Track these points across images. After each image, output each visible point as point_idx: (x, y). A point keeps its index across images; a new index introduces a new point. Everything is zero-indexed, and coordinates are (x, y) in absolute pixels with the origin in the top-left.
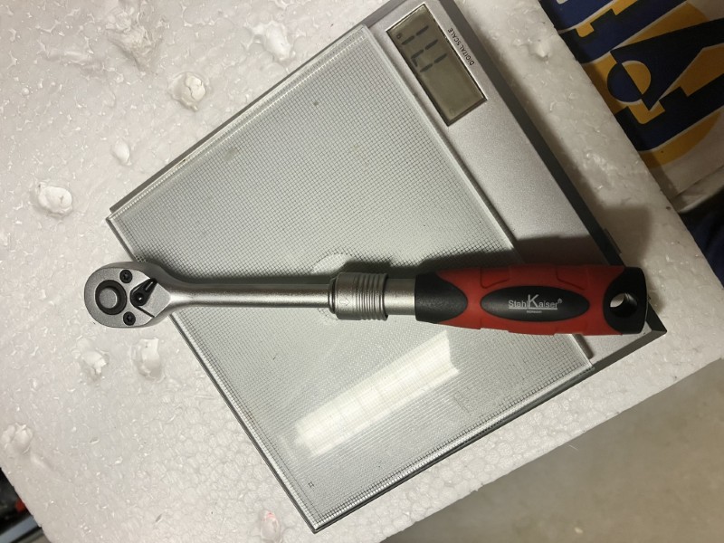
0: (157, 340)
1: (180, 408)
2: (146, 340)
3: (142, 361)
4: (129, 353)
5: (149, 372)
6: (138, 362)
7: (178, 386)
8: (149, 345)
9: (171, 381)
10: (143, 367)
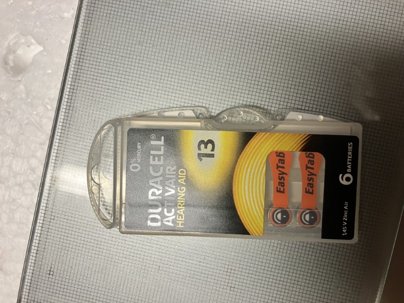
0: (42, 49)
1: (9, 113)
2: (33, 41)
3: (14, 52)
4: (11, 37)
5: (11, 64)
6: (11, 50)
7: (24, 96)
8: (32, 47)
9: (22, 87)
10: (11, 57)
